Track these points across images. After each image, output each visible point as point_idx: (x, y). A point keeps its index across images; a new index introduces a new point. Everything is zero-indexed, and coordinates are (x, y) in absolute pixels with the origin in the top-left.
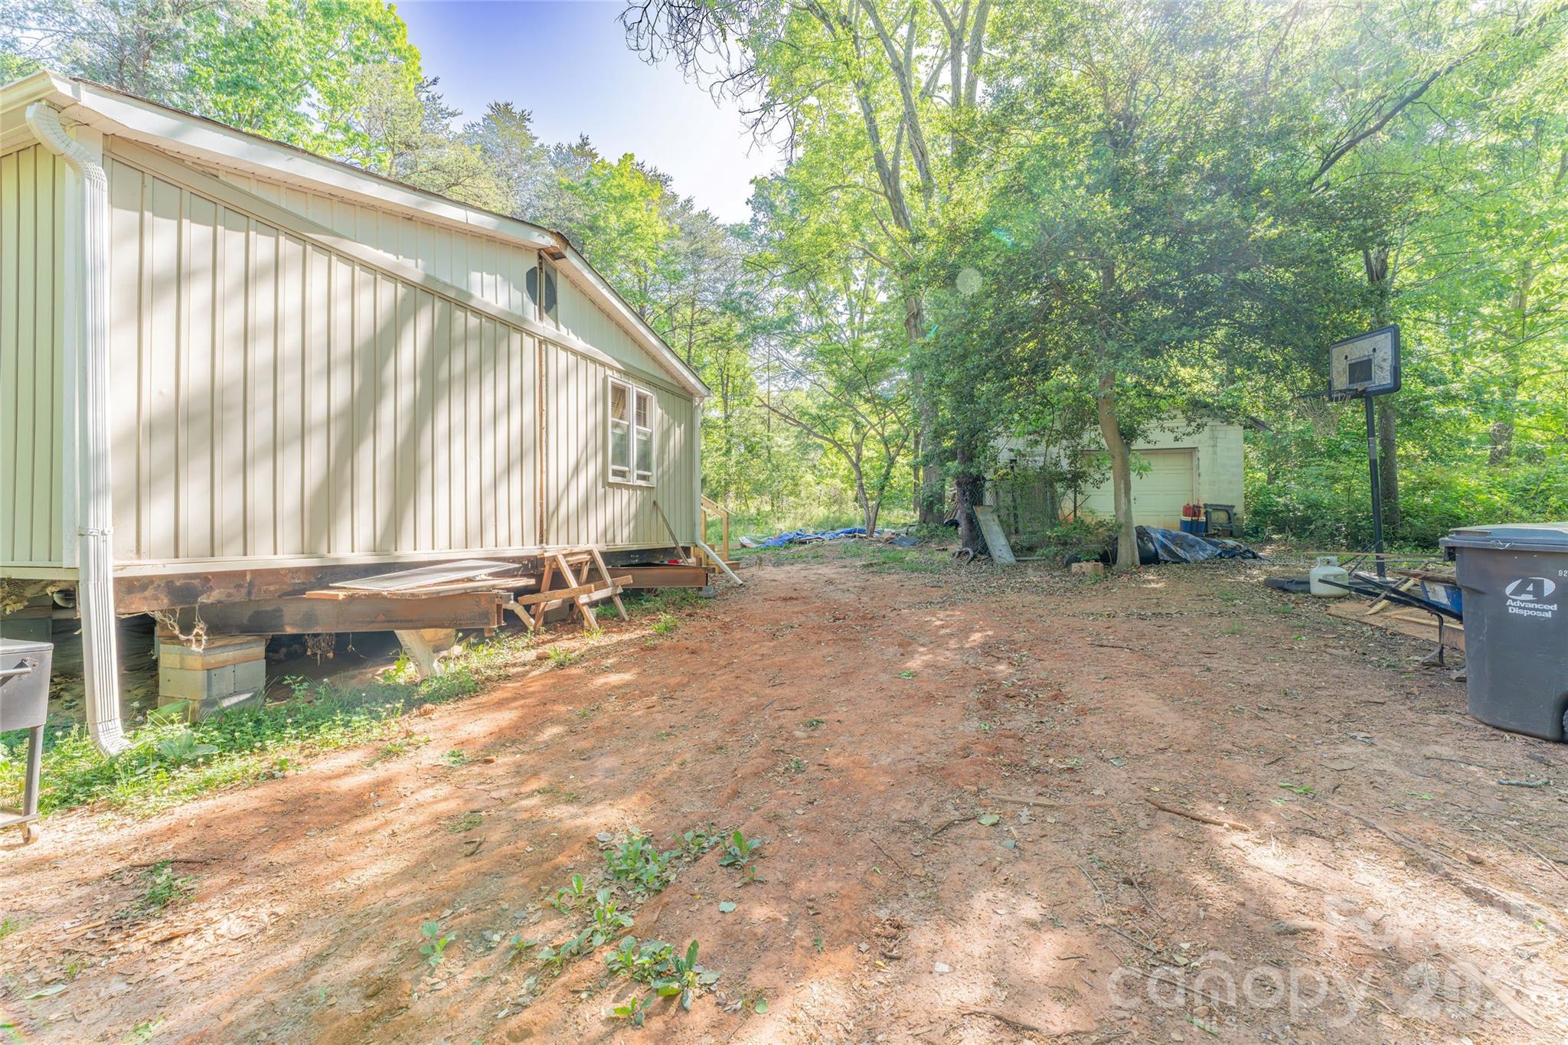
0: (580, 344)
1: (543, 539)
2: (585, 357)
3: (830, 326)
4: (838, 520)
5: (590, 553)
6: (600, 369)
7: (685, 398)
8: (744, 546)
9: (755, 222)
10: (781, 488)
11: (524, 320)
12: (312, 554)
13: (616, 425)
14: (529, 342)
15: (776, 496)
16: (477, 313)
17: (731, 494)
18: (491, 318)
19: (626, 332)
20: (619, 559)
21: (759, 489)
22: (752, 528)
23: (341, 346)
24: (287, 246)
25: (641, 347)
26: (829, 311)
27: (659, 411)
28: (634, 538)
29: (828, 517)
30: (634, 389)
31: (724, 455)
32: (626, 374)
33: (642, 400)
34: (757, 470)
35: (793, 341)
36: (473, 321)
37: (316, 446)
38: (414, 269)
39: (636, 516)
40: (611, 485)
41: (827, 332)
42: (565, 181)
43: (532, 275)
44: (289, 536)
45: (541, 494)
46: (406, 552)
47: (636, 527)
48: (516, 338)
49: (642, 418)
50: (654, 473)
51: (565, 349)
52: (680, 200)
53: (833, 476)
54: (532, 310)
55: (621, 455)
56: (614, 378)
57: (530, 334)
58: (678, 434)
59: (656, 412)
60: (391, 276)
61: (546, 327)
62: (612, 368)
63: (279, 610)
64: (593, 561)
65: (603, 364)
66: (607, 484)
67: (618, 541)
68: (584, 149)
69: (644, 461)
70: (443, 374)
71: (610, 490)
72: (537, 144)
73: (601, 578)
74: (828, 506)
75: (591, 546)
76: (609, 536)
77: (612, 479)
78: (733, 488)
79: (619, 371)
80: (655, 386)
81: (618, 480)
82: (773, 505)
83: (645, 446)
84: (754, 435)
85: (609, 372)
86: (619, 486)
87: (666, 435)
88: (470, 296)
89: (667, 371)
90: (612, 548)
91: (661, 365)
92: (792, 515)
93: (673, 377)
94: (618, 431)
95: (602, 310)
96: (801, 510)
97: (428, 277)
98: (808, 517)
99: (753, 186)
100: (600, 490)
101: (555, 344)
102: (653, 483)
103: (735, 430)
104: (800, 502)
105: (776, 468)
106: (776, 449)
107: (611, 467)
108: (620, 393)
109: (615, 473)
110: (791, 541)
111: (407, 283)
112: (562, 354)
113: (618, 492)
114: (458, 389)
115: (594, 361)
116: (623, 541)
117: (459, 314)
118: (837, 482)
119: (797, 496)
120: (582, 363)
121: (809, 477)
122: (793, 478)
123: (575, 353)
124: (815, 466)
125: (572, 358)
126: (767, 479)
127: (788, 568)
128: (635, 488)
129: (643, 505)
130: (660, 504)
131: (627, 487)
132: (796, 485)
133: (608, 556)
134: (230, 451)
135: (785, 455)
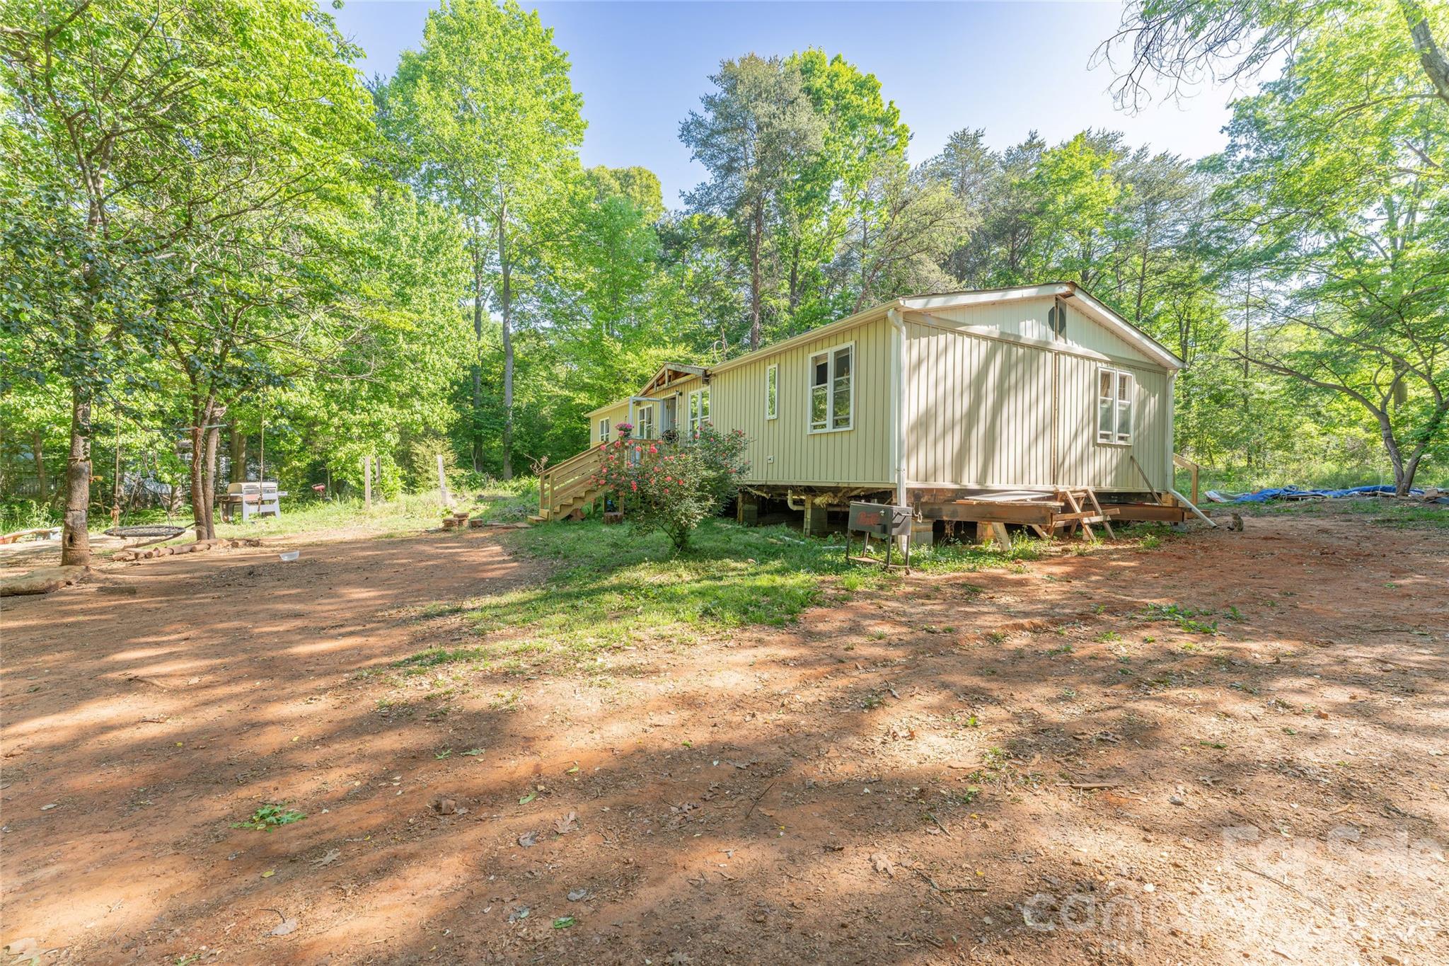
0: (1080, 350)
1: (1055, 480)
2: (1083, 357)
3: (1351, 240)
4: (1357, 477)
5: (1086, 491)
6: (1093, 363)
7: (1159, 372)
8: (1210, 500)
9: (1233, 148)
10: (1262, 439)
11: (1048, 343)
12: (956, 483)
13: (1103, 402)
14: (1049, 355)
15: (1255, 451)
16: (1023, 346)
17: (1188, 448)
18: (1029, 347)
19: (1112, 332)
20: (1106, 498)
21: (1229, 442)
22: (1220, 484)
23: (966, 381)
24: (950, 336)
25: (1123, 340)
26: (1350, 221)
27: (1137, 386)
28: (1116, 484)
29: (1338, 474)
30: (1117, 373)
31: (1183, 408)
32: (1112, 363)
33: (1123, 380)
34: (1230, 422)
35: (1287, 269)
36: (1021, 351)
37: (957, 429)
38: (993, 330)
39: (1117, 468)
40: (1099, 445)
41: (1346, 249)
42: (1016, 180)
43: (1052, 313)
44: (948, 476)
45: (1054, 451)
46: (990, 485)
47: (1116, 476)
48: (1042, 355)
49: (1122, 394)
50: (1132, 435)
51: (1070, 355)
52: (1132, 152)
53: (1352, 424)
54: (1051, 334)
55: (1107, 424)
56: (1103, 368)
57: (1050, 351)
58: (1153, 403)
59: (1134, 388)
60: (985, 338)
61: (1059, 344)
62: (1101, 361)
63: (940, 509)
64: (1088, 498)
65: (1095, 360)
66: (1096, 444)
67: (1103, 485)
68: (1033, 144)
69: (1124, 426)
70: (1006, 385)
71: (1098, 449)
72: (988, 154)
73: (1095, 509)
74: (1341, 460)
75: (1085, 487)
76: (1097, 481)
77: (1099, 441)
78: (1192, 442)
79: (1106, 362)
80: (1134, 367)
81: (1104, 441)
82: (1250, 460)
83: (1126, 414)
84: (1224, 382)
85: (1099, 364)
86: (1105, 445)
87: (1142, 404)
88: (1020, 337)
89: (1145, 354)
90: (1099, 489)
91: (1139, 350)
92: (1280, 471)
93: (1149, 357)
94: (1105, 406)
95: (1095, 321)
96: (1294, 466)
97: (1002, 333)
98: (1304, 473)
99: (1232, 110)
100: (1091, 449)
101: (1064, 353)
102: (1131, 442)
103: (1196, 379)
104: (1292, 456)
105: (1257, 418)
106: (1256, 396)
107: (1100, 432)
108: (1106, 377)
109: (1103, 436)
110: (1275, 497)
111: (992, 339)
112: (1068, 359)
113: (1103, 450)
114: (1012, 393)
115: (1089, 359)
116: (1107, 485)
117: (1014, 349)
118: (1359, 432)
119: (1290, 449)
120: (1081, 362)
121: (1310, 427)
122: (1282, 430)
123: (1076, 356)
124: (1319, 414)
125: (1075, 360)
126: (1242, 431)
127: (1272, 519)
128: (1116, 446)
129: (1122, 458)
130: (1135, 457)
131: (1110, 446)
132: (1288, 436)
133: (1098, 494)
134: (931, 437)
135: (1270, 403)
